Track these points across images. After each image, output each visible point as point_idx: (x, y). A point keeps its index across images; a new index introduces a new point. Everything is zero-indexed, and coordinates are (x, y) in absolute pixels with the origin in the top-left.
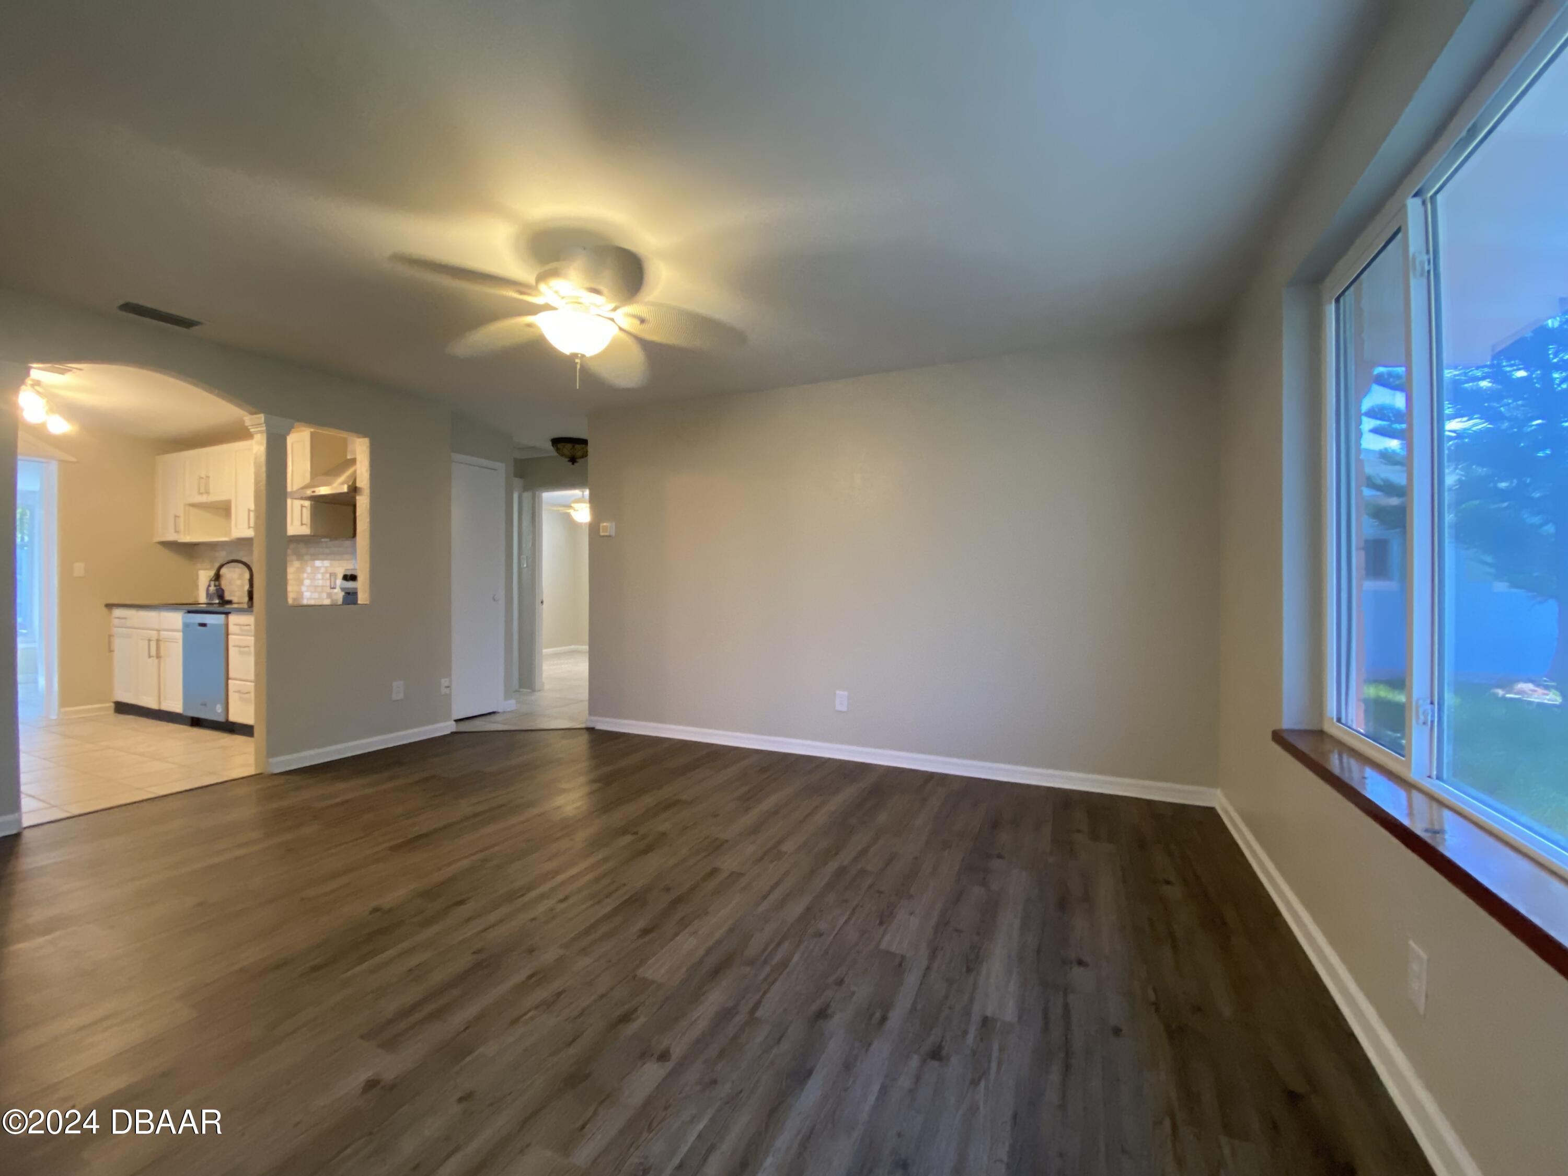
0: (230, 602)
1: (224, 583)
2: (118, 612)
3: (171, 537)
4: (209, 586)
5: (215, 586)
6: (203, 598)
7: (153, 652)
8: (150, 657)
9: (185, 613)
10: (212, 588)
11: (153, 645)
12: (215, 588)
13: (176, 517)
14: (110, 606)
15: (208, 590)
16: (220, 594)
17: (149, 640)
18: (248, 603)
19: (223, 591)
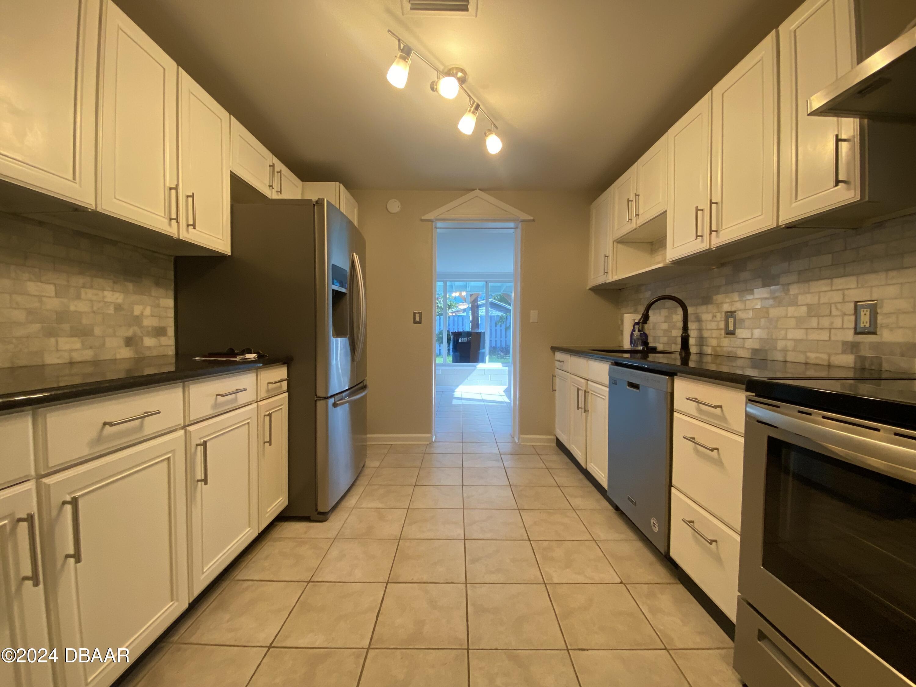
0: (654, 350)
1: (648, 328)
2: (559, 356)
3: (601, 279)
4: (634, 330)
5: (639, 331)
6: (627, 345)
7: (581, 405)
8: (578, 408)
9: (612, 365)
10: (636, 333)
11: (581, 393)
12: (639, 333)
13: (605, 256)
14: (554, 349)
15: (632, 334)
16: (644, 339)
17: (579, 390)
18: (681, 352)
19: (646, 336)
